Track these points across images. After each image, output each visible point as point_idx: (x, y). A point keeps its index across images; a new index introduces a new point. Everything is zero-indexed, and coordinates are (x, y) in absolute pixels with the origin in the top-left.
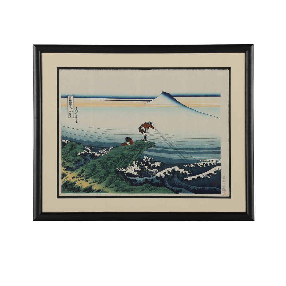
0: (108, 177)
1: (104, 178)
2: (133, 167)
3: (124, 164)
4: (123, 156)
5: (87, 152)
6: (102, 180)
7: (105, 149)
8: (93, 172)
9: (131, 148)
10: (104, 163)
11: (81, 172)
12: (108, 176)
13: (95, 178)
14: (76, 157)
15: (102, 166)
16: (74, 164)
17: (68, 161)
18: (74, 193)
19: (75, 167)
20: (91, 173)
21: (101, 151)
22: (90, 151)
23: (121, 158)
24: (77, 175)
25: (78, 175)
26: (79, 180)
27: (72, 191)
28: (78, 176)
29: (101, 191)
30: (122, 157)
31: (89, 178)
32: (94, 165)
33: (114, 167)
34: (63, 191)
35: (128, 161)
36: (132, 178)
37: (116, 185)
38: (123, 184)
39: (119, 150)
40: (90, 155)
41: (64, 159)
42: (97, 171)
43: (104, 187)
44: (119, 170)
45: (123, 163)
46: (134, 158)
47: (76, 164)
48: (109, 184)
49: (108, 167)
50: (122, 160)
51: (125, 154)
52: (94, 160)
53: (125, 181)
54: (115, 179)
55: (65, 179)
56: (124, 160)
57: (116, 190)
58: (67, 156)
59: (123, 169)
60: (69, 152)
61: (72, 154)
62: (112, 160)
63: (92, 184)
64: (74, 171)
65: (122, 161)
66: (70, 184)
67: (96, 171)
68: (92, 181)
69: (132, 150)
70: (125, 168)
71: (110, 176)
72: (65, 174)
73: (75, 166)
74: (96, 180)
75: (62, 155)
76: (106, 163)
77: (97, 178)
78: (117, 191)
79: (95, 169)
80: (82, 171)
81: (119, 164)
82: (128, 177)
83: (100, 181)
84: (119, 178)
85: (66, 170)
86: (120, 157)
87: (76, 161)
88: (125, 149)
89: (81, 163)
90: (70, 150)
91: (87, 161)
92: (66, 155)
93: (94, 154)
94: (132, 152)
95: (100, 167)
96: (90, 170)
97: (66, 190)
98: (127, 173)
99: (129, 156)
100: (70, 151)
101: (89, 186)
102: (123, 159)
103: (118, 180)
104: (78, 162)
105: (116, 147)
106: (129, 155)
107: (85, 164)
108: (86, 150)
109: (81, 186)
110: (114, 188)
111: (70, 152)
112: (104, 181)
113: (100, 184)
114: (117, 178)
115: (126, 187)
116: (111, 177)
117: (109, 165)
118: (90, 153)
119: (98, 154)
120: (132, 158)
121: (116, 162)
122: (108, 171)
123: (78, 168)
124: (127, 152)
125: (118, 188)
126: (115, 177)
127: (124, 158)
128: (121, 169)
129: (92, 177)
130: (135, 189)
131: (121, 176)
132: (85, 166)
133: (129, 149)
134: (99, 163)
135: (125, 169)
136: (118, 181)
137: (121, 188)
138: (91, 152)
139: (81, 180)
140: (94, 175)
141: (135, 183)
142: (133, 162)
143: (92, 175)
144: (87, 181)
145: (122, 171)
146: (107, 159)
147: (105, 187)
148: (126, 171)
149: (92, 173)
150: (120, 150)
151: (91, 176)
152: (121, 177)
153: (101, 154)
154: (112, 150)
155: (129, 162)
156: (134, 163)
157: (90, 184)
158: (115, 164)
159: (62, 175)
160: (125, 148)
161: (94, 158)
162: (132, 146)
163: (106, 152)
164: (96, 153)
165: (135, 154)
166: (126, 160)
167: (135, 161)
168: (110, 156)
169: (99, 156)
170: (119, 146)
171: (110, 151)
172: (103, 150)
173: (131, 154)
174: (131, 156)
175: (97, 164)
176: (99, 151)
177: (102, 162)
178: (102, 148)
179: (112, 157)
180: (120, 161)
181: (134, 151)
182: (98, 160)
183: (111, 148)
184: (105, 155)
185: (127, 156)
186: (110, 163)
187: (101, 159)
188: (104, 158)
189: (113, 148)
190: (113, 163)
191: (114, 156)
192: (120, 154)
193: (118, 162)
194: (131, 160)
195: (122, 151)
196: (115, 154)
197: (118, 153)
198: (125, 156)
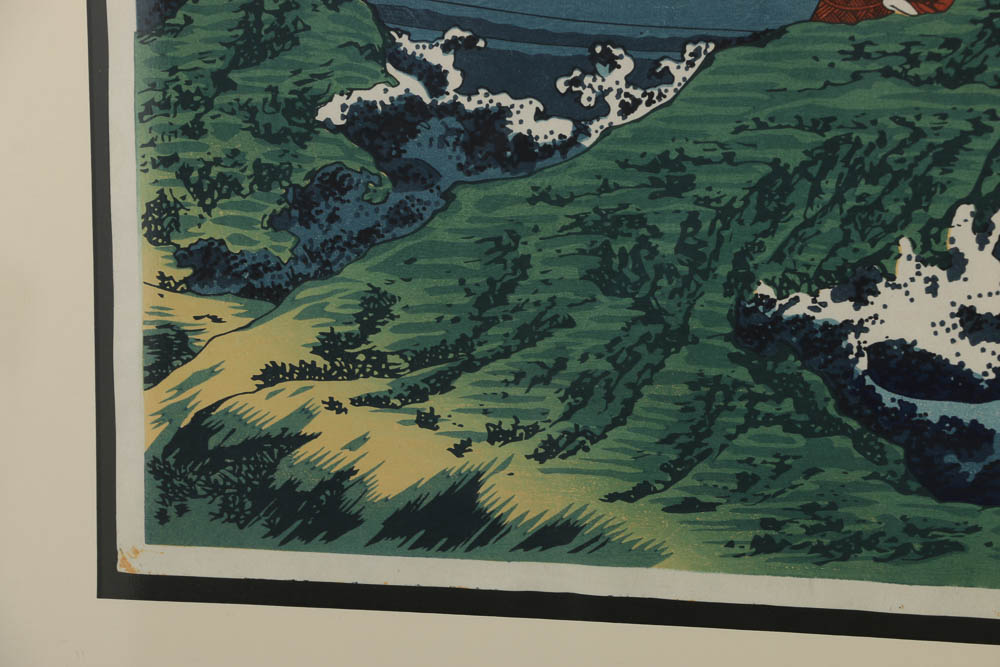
0: (657, 389)
1: (609, 398)
2: (952, 277)
3: (846, 241)
4: (832, 145)
5: (418, 89)
6: (587, 418)
7: (627, 65)
8: (492, 322)
9: (933, 57)
10: (614, 223)
11: (358, 317)
12: (656, 368)
13: (512, 391)
14: (302, 141)
15: (594, 262)
16: (276, 223)
17: (210, 187)
18: (283, 545)
19: (285, 257)
20: (467, 328)
21: (578, 82)
22: (455, 79)
23: (804, 166)
24: (316, 350)
25: (329, 345)
26: (333, 405)
27: (259, 527)
28: (320, 362)
29: (577, 542)
30: (826, 156)
31: (443, 384)
32: (498, 240)
33: (724, 269)
34: (162, 517)
35: (894, 209)
36: (932, 410)
37: (745, 482)
38: (832, 475)
39: (783, 82)
40: (452, 122)
41: (165, 162)
42: (532, 311)
43: (611, 498)
44: (789, 313)
45: (831, 224)
46: (964, 176)
47: (306, 220)
48: (664, 468)
49: (660, 270)
50: (816, 191)
51: (861, 126)
52: (499, 190)
53: (855, 437)
54: (742, 405)
55: (181, 389)
56: (838, 198)
57: (750, 535)
58: (204, 132)
59: (825, 295)
60: (222, 82)
61: (250, 111)
62: (701, 192)
63: (481, 454)
64: (276, 296)
65: (825, 211)
66: (234, 441)
67: (518, 308)
68: (478, 424)
69: (940, 77)
70: (859, 290)
71: (676, 378)
72: (182, 335)
73: (289, 244)
74: (527, 413)
75: (140, 117)
76: (639, 220)
77: (536, 391)
78: (761, 546)
79: (510, 287)
80: (365, 301)
81: (781, 236)
82: (888, 398)
83: (568, 425)
84: (788, 405)
85: (188, 286)
86: (793, 158)
87: (296, 187)
88: (856, 66)
89: (352, 217)
90: (234, 65)
91: (425, 195)
92: (185, 118)
93: (503, 112)
94: (946, 107)
95: (572, 272)
96: (460, 299)
97: (191, 503)
98: (878, 351)
99: (902, 146)
100: (234, 76)
101: (445, 473)
102: (829, 185)
103: (769, 419)
104: (324, 209)
105: (758, 39)
106: (903, 134)
107: (398, 231)
108: (408, 71)
109: (362, 468)
110: (724, 512)
111: (232, 86)
112: (617, 422)
113: (571, 462)
114: (754, 398)
115: (869, 503)
116: (693, 386)
117: (666, 248)
118: (455, 106)
119: (539, 116)
120: (935, 173)
121: (751, 212)
122: (654, 315)
123: (326, 272)
124: (877, 97)
125: (772, 509)
126: (737, 384)
127: (839, 168)
128: (805, 300)
129: (479, 375)
130: (967, 540)
131: (809, 376)
132: (399, 246)
133: (904, 65)
134: (554, 218)
135: (860, 302)
136: (777, 430)
137: (810, 510)
138: (468, 90)
139: (357, 402)
140: (506, 353)
141: (972, 469)
142: (947, 221)
143: (479, 351)
144: (428, 421)
145: (820, 317)
146: (644, 177)
147: (627, 497)
148: (860, 328)
149: (477, 331)
150: (795, 74)
151: (470, 366)
152: (807, 385)
153: (583, 119)
154: (706, 78)
155: (904, 219)
156: (961, 234)
157: (459, 450)
158: (739, 235)
159: (147, 340)
160: (858, 53)
161: (505, 163)
162: (940, 27)
163: (637, 93)
164: (525, 102)
165: (976, 122)
166: (870, 201)
167: (971, 208)
168: (680, 143)
169: (561, 136)
170: (782, 30)
171: (687, 82)
172: (599, 67)
173: (925, 123)
174: (924, 155)
175: (536, 230)
176: (561, 85)
177: (586, 215)
178: (592, 50)
179: (708, 155)
180: (792, 206)
181: (961, 90)
182: (547, 181)
183: (696, 54)
184: (624, 134)
185: (879, 154)
186: (684, 225)
187: (578, 182)
188: (611, 165)
189: (712, 46)
190: (719, 224)
191: (722, 146)
192: (800, 126)
193: (776, 217)
194: (930, 196)
195: (827, 84)
196: (744, 128)
197: (768, 111)
198: (859, 153)
